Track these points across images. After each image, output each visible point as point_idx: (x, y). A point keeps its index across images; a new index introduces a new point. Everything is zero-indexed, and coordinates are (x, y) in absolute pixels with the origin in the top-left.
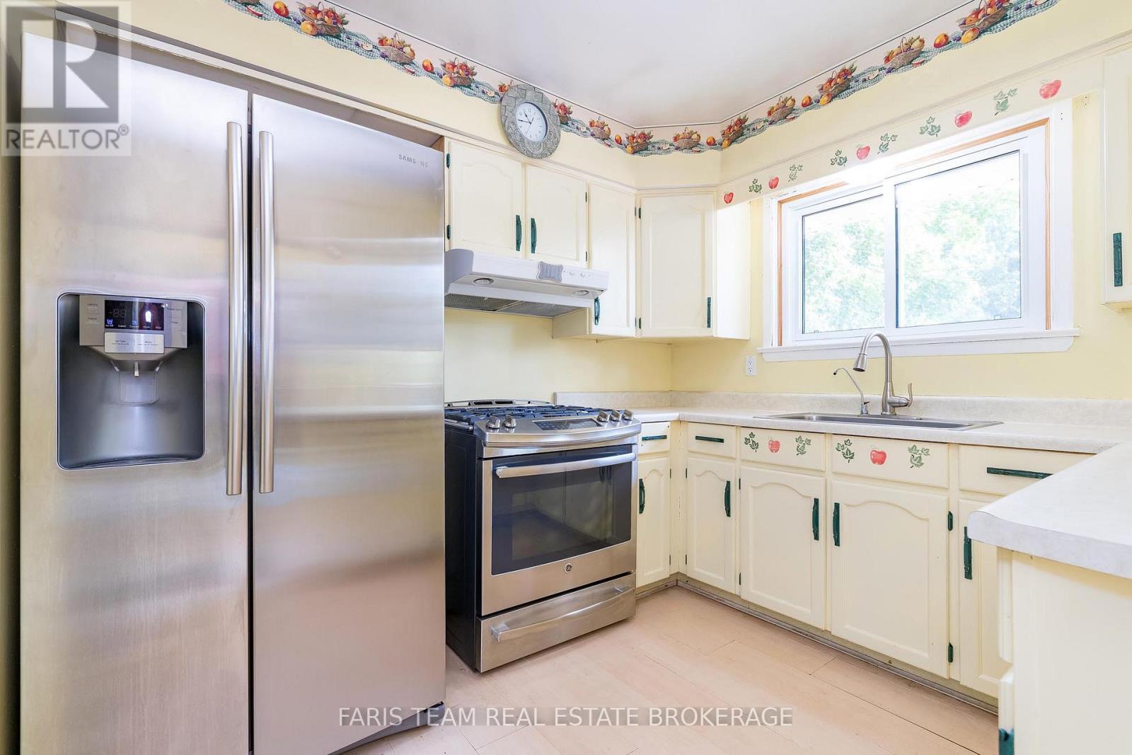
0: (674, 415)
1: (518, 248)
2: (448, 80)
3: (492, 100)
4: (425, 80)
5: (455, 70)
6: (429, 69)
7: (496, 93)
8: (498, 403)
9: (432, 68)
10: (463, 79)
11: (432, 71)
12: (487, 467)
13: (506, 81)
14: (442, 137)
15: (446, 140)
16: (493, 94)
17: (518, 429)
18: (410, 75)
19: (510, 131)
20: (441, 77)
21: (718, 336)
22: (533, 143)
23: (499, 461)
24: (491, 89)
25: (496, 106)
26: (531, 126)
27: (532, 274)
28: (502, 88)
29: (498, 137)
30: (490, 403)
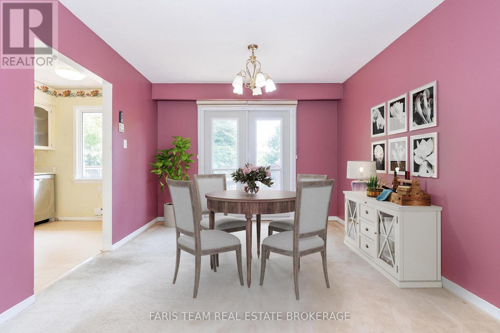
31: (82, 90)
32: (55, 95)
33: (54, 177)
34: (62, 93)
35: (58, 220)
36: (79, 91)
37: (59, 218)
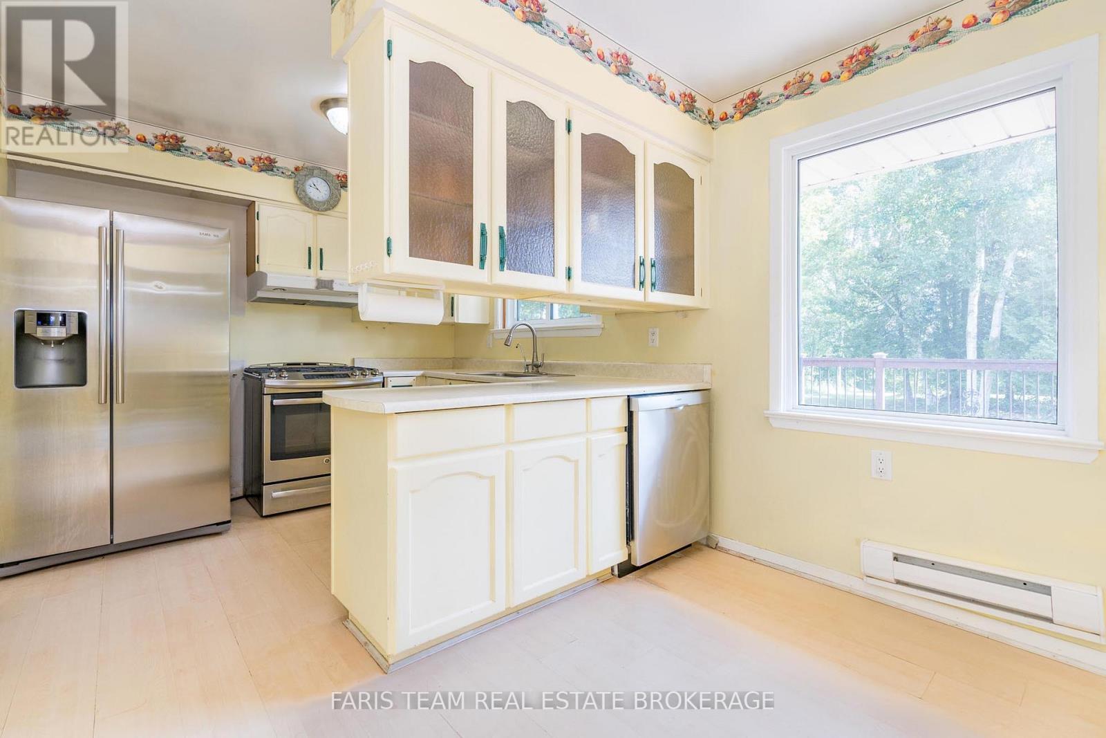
0: (420, 373)
1: (310, 268)
2: (257, 168)
3: (289, 177)
4: (240, 169)
5: (262, 161)
6: (242, 163)
7: (292, 173)
8: (305, 364)
9: (245, 162)
10: (268, 166)
11: (245, 164)
12: (267, 400)
13: (300, 164)
14: (254, 202)
15: (256, 203)
16: (290, 173)
17: (289, 378)
18: (229, 168)
19: (301, 196)
20: (251, 167)
21: (460, 322)
22: (320, 202)
23: (274, 396)
24: (288, 170)
25: (292, 181)
26: (318, 190)
27: (312, 285)
28: (296, 169)
29: (294, 200)
30: (299, 364)
31: (801, 71)
32: (710, 123)
33: (707, 401)
34: (730, 111)
35: (716, 547)
36: (791, 77)
37: (720, 539)
